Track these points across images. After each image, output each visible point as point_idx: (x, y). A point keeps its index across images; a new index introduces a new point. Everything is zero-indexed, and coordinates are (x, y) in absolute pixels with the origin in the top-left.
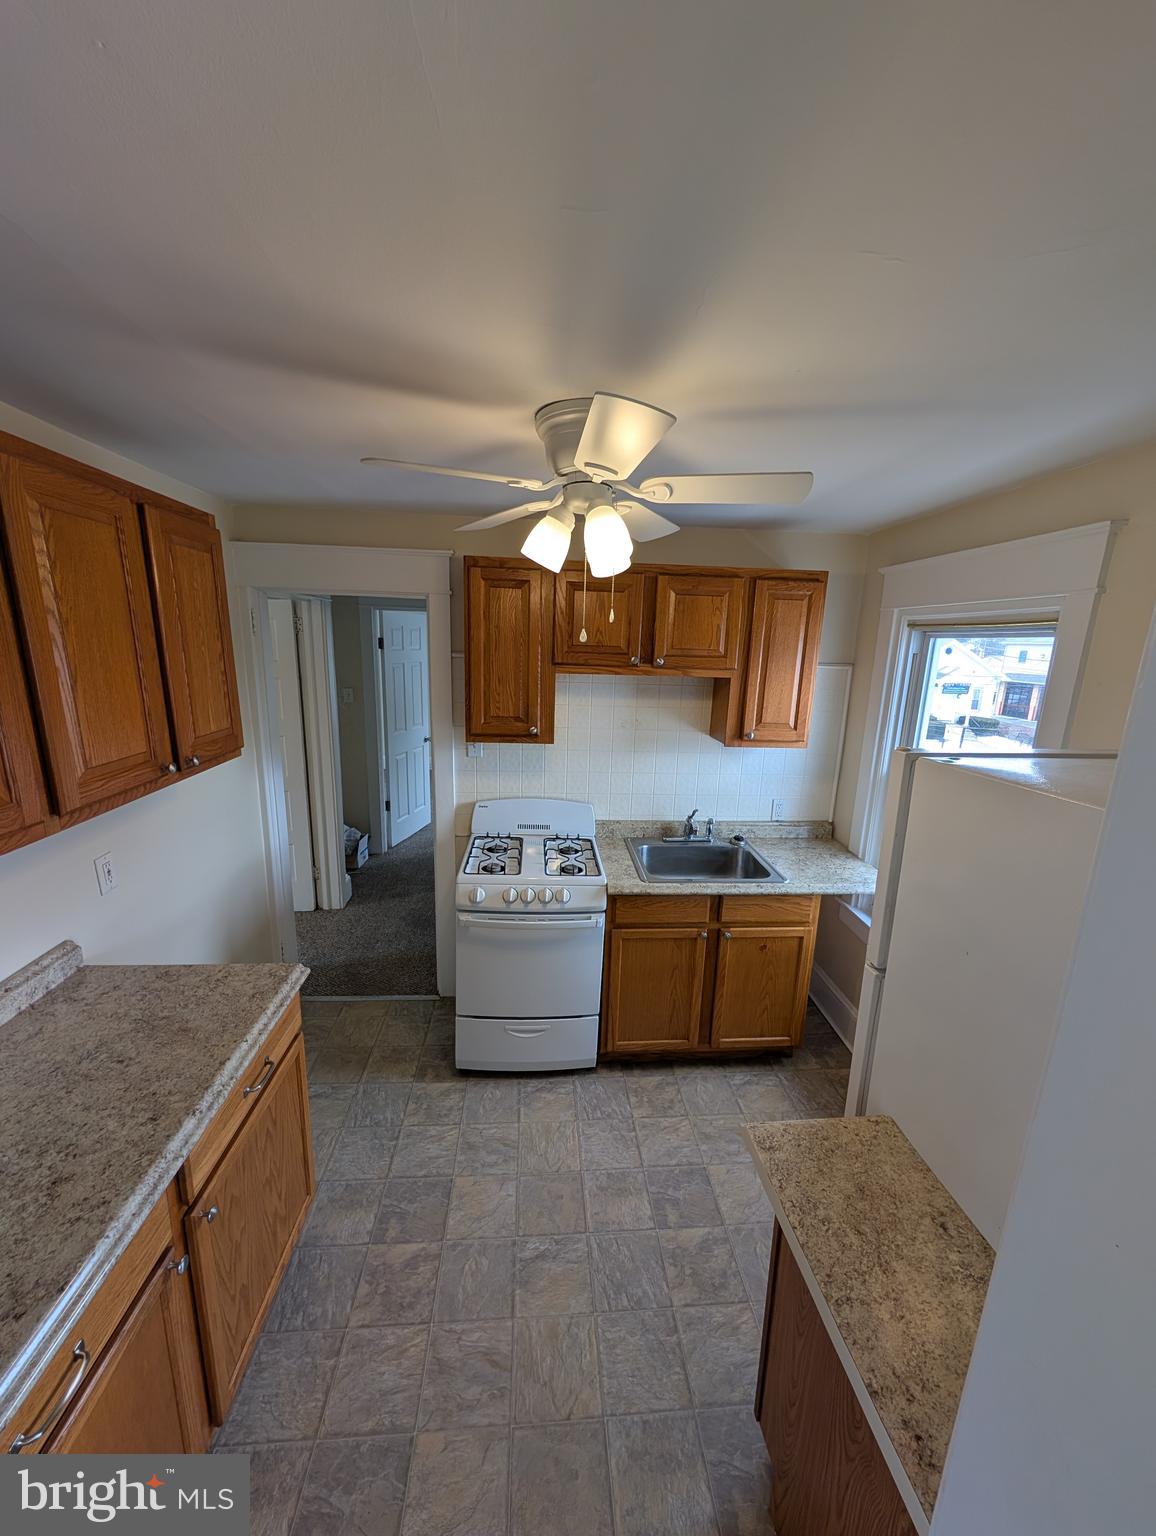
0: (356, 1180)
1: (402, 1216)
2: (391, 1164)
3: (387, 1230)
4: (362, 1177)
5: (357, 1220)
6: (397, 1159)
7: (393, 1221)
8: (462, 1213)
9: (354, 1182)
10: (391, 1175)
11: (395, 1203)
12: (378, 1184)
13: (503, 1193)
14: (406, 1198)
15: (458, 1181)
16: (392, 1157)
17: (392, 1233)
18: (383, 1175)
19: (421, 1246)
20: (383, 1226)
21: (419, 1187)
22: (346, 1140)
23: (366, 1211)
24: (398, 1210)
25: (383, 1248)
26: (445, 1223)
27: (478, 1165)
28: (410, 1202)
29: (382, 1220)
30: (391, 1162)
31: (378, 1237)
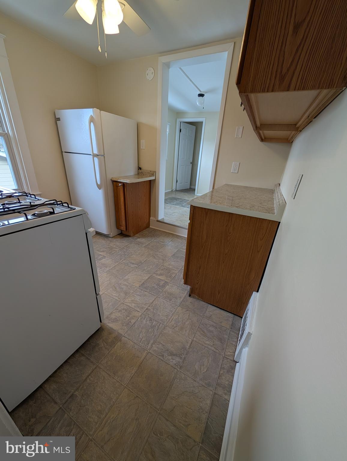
0: (167, 301)
1: (158, 285)
2: (154, 300)
3: (163, 283)
4: (165, 301)
5: (170, 290)
6: (151, 301)
7: (161, 285)
8: (143, 278)
9: (168, 300)
10: (155, 297)
11: (158, 289)
12: (160, 296)
13: (129, 277)
14: (155, 289)
15: (138, 286)
16: (152, 303)
17: (163, 282)
18: (158, 298)
19: (157, 277)
20: (164, 285)
21: (149, 290)
22: (166, 318)
23: (167, 290)
24: (158, 287)
25: (166, 280)
26: (149, 278)
27: (129, 287)
28: (154, 287)
29: (164, 286)
30: (153, 301)
31: (166, 283)
